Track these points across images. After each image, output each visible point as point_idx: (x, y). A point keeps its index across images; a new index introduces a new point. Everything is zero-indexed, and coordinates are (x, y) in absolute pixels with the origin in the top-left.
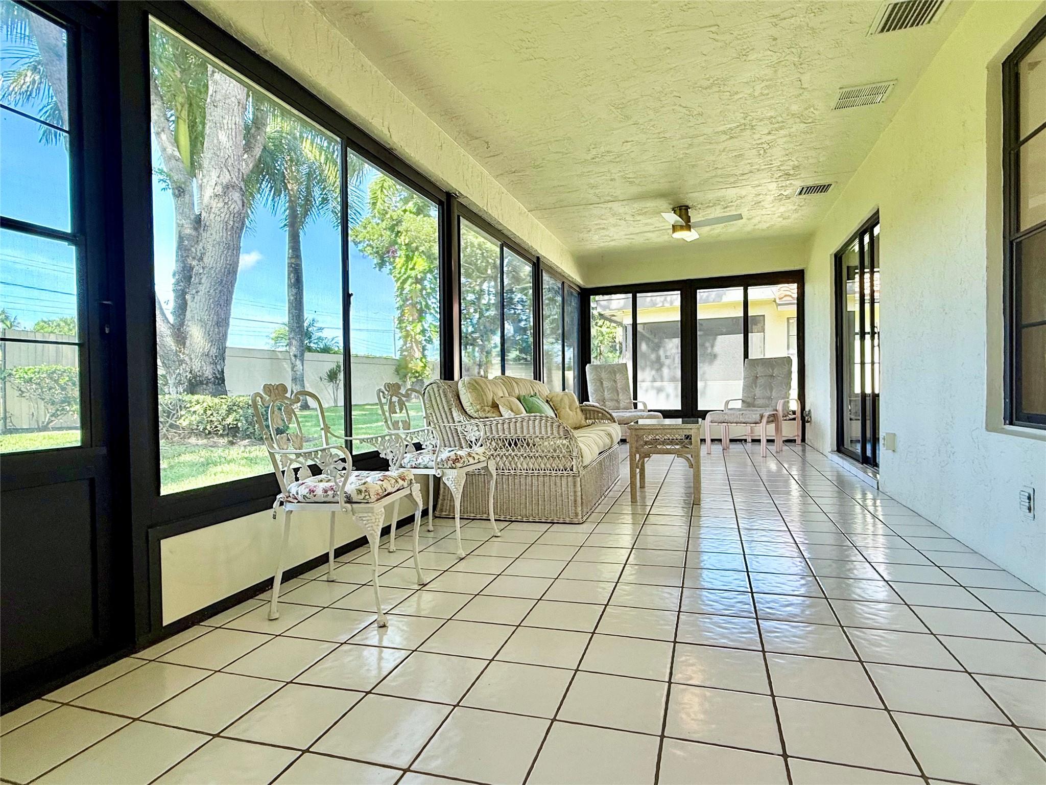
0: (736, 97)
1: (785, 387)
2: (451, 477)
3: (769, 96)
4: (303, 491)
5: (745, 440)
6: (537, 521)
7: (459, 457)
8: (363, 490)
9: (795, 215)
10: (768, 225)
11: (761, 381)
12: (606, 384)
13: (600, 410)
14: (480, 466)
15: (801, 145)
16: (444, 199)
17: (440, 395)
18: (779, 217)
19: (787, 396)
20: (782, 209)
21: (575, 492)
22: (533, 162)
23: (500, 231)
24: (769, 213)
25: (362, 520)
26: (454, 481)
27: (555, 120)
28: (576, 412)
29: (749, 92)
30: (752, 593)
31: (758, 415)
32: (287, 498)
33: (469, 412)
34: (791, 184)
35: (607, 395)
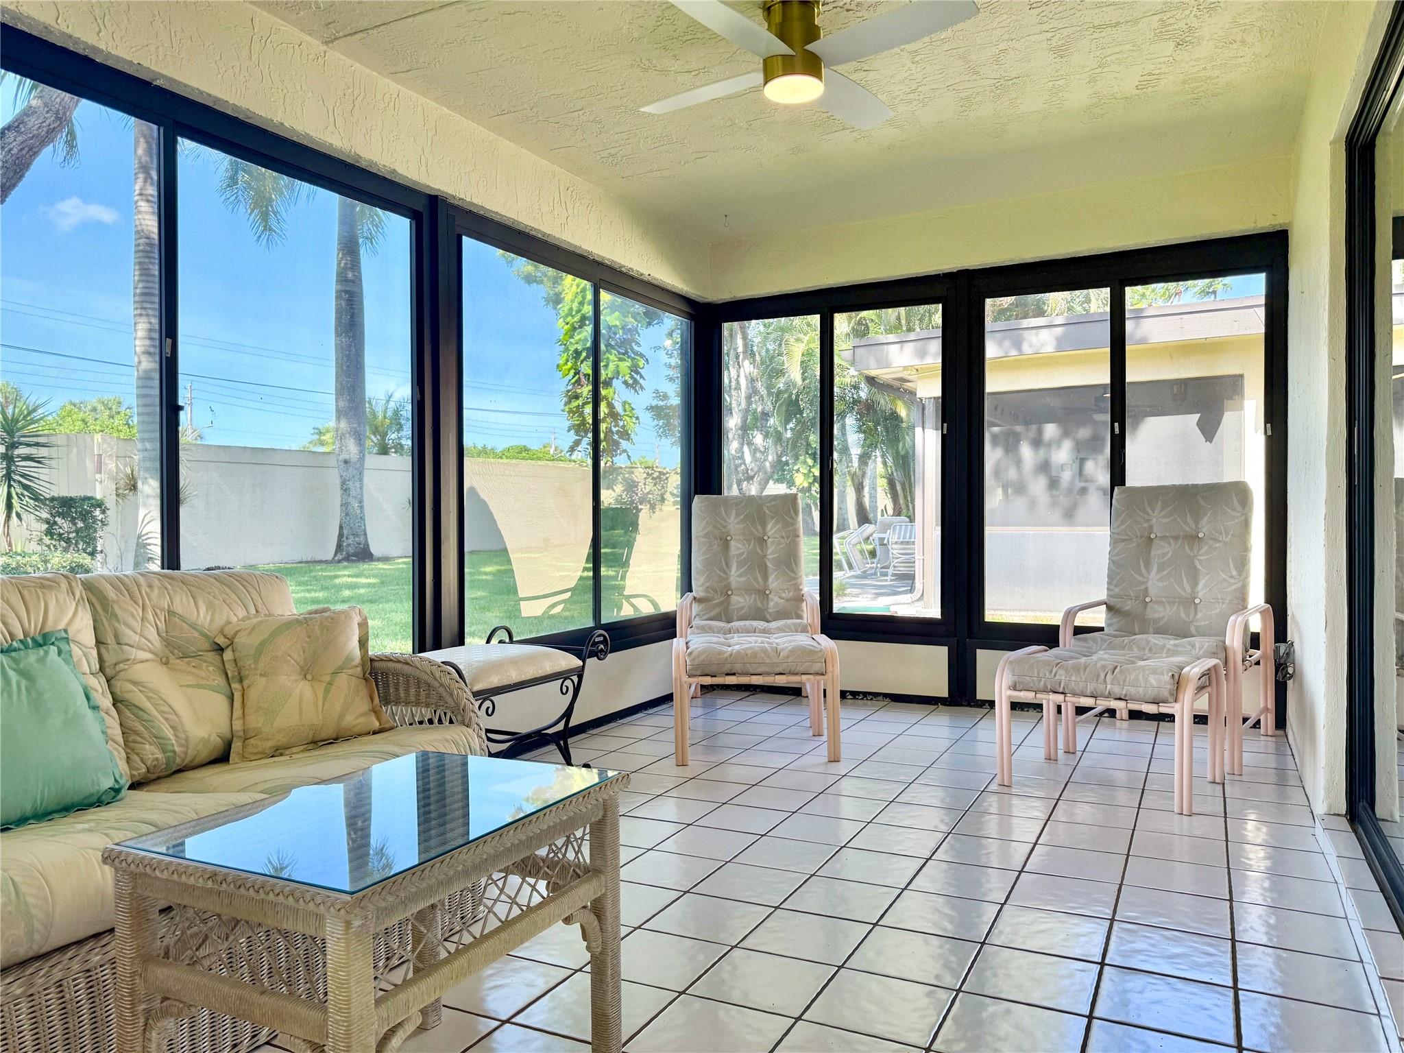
11: (1163, 550)
12: (736, 547)
35: (735, 576)
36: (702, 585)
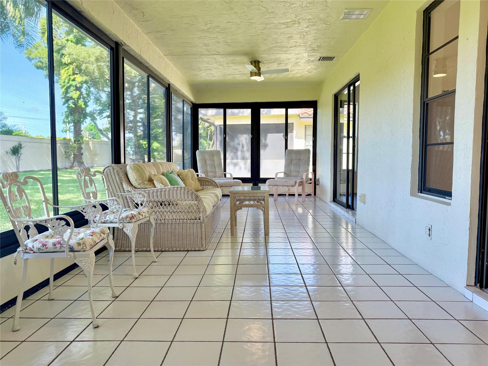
0: (293, 6)
1: (306, 166)
2: (129, 228)
3: (309, 8)
4: (37, 245)
5: (285, 195)
6: (178, 250)
7: (134, 216)
8: (82, 243)
9: (315, 71)
10: (300, 75)
11: (294, 162)
12: (208, 162)
13: (210, 180)
14: (145, 220)
15: (322, 35)
16: (114, 46)
17: (114, 174)
18: (307, 71)
19: (307, 171)
20: (309, 67)
21: (202, 232)
22: (171, 27)
23: (147, 67)
24: (302, 69)
25: (82, 262)
26: (131, 230)
27: (188, 5)
28: (196, 181)
29: (299, 4)
30: (306, 286)
31: (294, 182)
32: (25, 250)
33: (134, 185)
34: (315, 55)
35: (209, 169)
36: (201, 171)
